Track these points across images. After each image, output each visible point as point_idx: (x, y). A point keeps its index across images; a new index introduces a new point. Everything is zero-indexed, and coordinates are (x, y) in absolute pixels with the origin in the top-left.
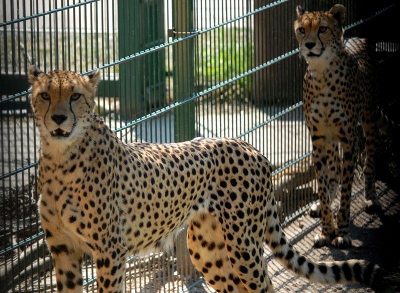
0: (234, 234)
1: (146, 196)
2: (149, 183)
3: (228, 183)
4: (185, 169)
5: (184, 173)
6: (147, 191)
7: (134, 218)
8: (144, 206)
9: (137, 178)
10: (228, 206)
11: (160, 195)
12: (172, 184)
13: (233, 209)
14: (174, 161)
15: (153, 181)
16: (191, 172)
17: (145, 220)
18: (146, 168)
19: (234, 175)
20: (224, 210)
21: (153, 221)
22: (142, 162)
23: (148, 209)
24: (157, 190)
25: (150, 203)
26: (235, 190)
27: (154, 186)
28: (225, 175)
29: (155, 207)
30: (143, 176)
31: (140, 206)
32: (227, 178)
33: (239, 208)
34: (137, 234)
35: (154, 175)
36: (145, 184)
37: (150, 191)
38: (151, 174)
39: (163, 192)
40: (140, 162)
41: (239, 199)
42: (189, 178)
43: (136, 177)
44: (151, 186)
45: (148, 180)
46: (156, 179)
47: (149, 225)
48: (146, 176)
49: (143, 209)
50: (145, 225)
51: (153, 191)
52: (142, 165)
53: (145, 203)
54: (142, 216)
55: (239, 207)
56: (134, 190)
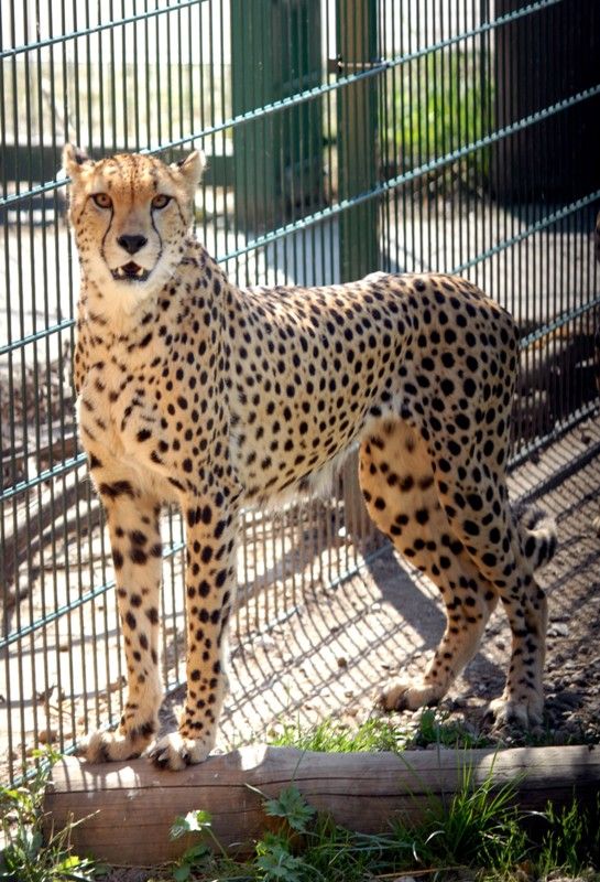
0: (450, 459)
1: (283, 390)
2: (289, 365)
3: (437, 361)
4: (356, 337)
5: (353, 345)
6: (285, 380)
7: (260, 433)
8: (279, 410)
9: (265, 354)
10: (439, 406)
11: (310, 388)
12: (331, 366)
13: (448, 411)
14: (334, 322)
15: (296, 361)
16: (367, 342)
17: (282, 437)
18: (282, 335)
19: (447, 345)
20: (431, 413)
21: (296, 438)
22: (275, 324)
23: (287, 415)
24: (305, 377)
25: (290, 402)
26: (451, 374)
27: (299, 370)
28: (430, 345)
29: (300, 410)
30: (276, 351)
31: (271, 408)
32: (435, 352)
33: (460, 410)
34: (266, 464)
35: (299, 349)
36: (281, 367)
37: (291, 381)
38: (293, 347)
39: (316, 381)
40: (271, 323)
41: (459, 393)
42: (363, 355)
43: (263, 353)
44: (294, 370)
45: (287, 359)
46: (302, 356)
47: (289, 446)
48: (282, 350)
49: (278, 415)
50: (281, 445)
51: (298, 380)
52: (275, 331)
53: (281, 403)
54: (276, 428)
55: (459, 408)
56: (259, 378)
